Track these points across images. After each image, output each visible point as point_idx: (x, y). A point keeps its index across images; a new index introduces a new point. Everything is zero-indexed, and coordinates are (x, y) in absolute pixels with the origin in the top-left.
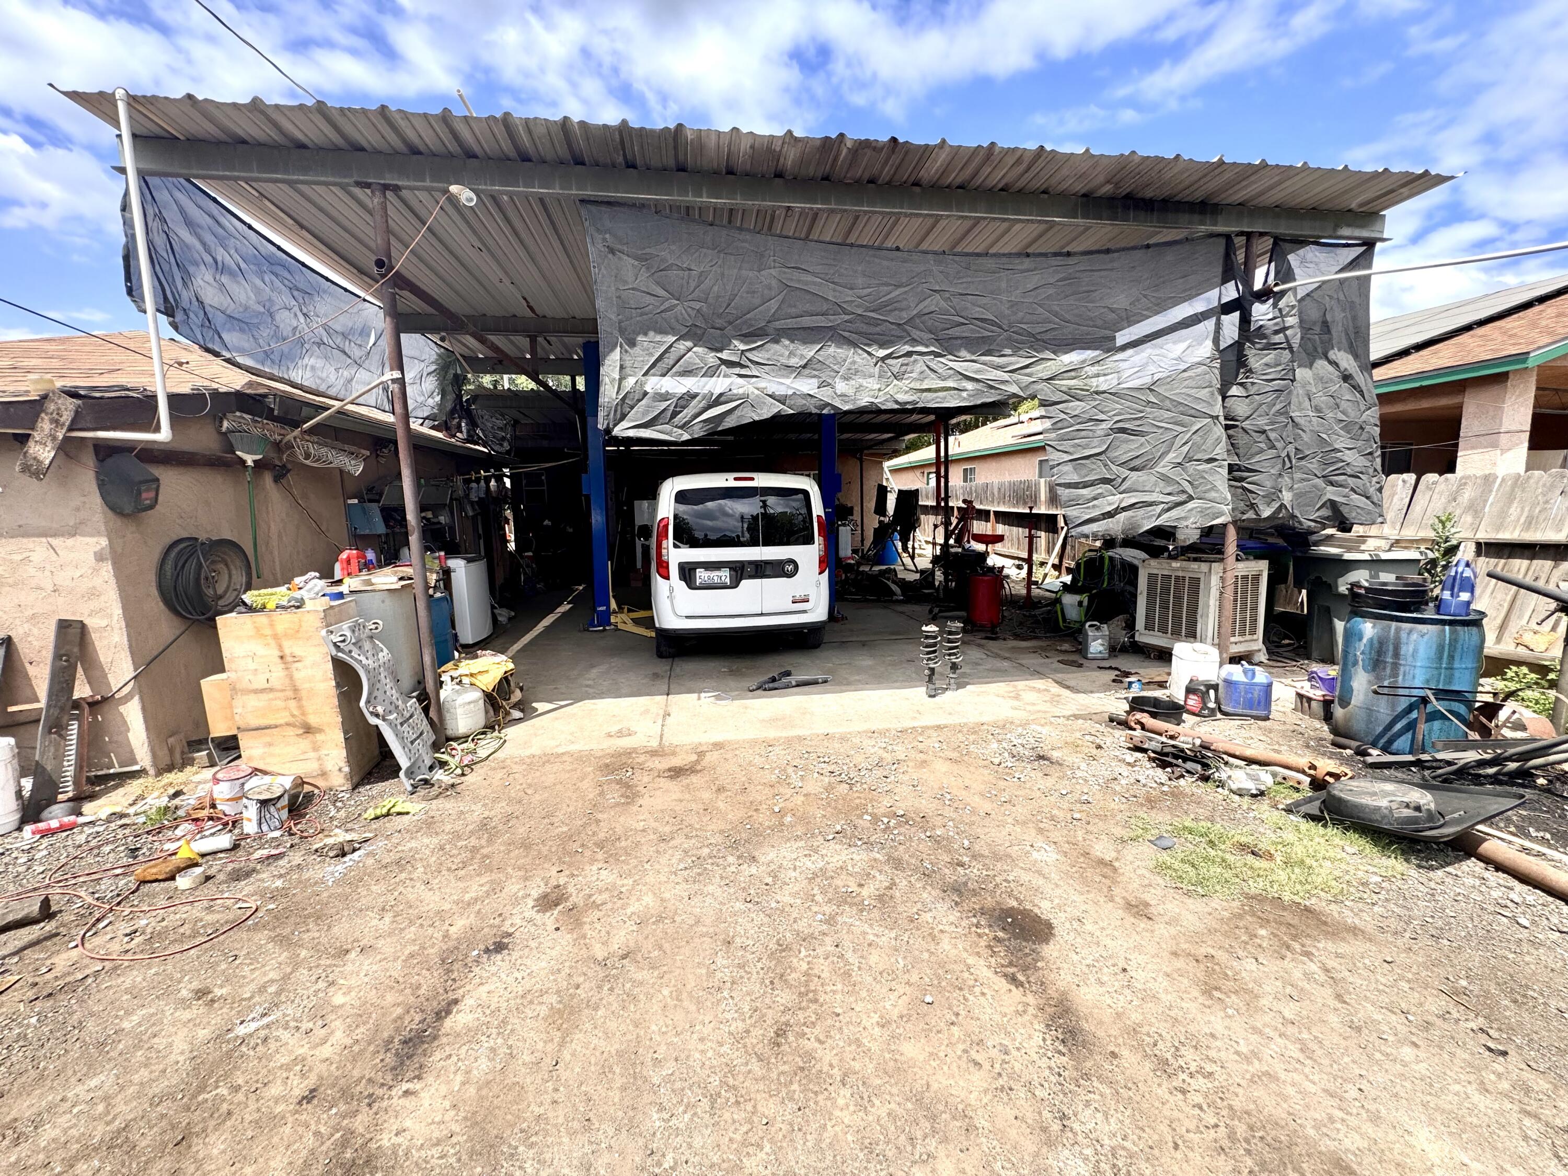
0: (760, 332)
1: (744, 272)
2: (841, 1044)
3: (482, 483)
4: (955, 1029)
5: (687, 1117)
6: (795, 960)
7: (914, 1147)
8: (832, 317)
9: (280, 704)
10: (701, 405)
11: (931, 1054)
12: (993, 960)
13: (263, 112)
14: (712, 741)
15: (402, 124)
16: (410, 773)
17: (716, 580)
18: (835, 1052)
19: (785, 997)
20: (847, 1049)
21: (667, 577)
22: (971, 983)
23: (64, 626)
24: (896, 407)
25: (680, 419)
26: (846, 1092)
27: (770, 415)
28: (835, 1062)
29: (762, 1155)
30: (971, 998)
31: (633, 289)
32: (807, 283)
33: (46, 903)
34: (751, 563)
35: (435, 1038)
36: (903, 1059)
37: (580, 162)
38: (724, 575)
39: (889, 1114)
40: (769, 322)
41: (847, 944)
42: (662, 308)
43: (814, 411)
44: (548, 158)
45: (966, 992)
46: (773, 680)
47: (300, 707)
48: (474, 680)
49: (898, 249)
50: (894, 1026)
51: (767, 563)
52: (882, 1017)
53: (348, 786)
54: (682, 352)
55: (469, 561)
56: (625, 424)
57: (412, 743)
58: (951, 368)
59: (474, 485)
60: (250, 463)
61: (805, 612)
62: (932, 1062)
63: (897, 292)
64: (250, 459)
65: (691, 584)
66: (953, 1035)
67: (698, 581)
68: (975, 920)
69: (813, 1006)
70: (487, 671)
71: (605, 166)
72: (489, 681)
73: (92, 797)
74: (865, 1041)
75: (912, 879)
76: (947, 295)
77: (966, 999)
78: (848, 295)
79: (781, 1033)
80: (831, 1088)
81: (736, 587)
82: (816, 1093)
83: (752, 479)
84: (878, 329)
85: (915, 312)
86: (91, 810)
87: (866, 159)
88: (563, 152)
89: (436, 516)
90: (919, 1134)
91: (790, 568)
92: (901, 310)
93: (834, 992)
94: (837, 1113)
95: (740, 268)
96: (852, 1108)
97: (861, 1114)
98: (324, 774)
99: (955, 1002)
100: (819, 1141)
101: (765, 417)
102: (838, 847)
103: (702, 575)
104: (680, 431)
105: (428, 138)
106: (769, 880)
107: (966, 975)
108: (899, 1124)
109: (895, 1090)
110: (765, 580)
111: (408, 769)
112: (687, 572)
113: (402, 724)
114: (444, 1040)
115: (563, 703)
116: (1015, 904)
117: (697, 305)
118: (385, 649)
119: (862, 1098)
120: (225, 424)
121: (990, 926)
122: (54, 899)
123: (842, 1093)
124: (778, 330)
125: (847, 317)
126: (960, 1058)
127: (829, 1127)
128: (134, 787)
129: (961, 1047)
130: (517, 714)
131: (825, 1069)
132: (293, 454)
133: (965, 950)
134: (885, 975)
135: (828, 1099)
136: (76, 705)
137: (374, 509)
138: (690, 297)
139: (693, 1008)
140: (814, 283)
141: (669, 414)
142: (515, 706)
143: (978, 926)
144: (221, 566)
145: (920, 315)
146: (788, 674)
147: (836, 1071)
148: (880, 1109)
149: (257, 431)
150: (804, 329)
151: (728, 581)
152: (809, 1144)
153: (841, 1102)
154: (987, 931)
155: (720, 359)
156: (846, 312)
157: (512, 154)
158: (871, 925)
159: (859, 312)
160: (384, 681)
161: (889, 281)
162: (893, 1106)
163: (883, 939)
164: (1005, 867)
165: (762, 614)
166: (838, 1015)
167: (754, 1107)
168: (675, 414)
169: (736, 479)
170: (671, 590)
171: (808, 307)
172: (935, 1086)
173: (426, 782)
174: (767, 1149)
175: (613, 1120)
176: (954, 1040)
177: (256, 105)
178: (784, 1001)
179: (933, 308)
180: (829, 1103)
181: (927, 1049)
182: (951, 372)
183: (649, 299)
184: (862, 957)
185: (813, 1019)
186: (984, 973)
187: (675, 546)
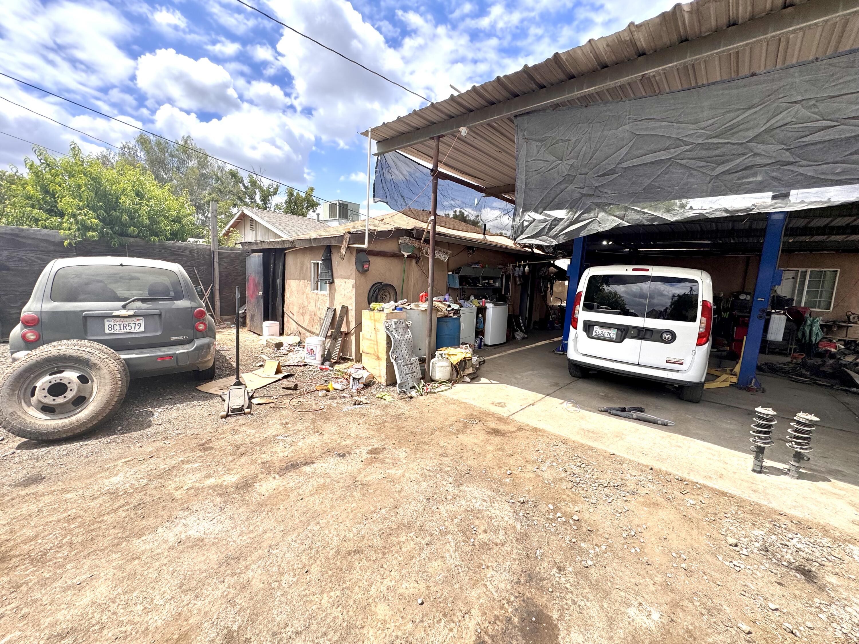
0: (611, 172)
1: (605, 133)
2: (365, 578)
3: (522, 267)
4: (411, 625)
5: (297, 546)
6: (404, 534)
7: (321, 637)
8: (672, 151)
9: (372, 346)
10: (566, 224)
11: (385, 621)
12: (486, 624)
13: (402, 121)
14: (535, 426)
15: (441, 107)
16: (401, 386)
17: (606, 335)
18: (359, 577)
19: (378, 542)
20: (364, 581)
21: (576, 328)
22: (456, 619)
23: (343, 307)
24: (726, 215)
25: (553, 232)
26: (339, 593)
27: (610, 227)
28: (353, 581)
29: (291, 579)
30: (442, 624)
31: (535, 160)
32: (654, 129)
33: (296, 385)
34: (634, 328)
35: (297, 468)
36: (373, 608)
37: (516, 96)
38: (613, 333)
39: (335, 617)
40: (619, 164)
41: (433, 547)
42: (550, 167)
43: (646, 223)
44: (501, 100)
45: (444, 620)
46: (624, 410)
47: (377, 349)
48: (449, 357)
49: (753, 75)
50: (393, 594)
51: (647, 330)
52: (395, 586)
53: (385, 384)
54: (558, 192)
55: (496, 305)
56: (523, 236)
57: (406, 374)
58: (801, 174)
59: (517, 269)
60: (406, 256)
61: (677, 371)
62: (380, 623)
63: (746, 114)
64: (406, 254)
65: (590, 336)
66: (406, 626)
67: (594, 334)
68: (512, 598)
69: (380, 555)
70: (456, 355)
71: (529, 92)
72: (455, 360)
73: (339, 363)
74: (374, 586)
75: (515, 551)
76: (812, 103)
77: (438, 622)
78: (692, 129)
79: (356, 552)
80: (337, 586)
81: (621, 341)
82: (331, 581)
83: (647, 270)
84: (718, 152)
85: (763, 129)
86: (337, 367)
87: (712, 13)
88: (506, 94)
89: (494, 282)
90: (329, 636)
91: (667, 336)
92: (748, 130)
93: (396, 558)
94: (325, 595)
95: (603, 130)
96: (331, 600)
97: (329, 605)
98: (380, 376)
99: (431, 616)
100: (306, 595)
101: (607, 229)
102: (508, 508)
103: (597, 330)
104: (552, 240)
105: (453, 110)
106: (449, 497)
107: (459, 614)
108: (331, 624)
109: (351, 613)
110: (644, 342)
111: (400, 384)
112: (588, 327)
113: (404, 366)
114: (297, 471)
115: (493, 382)
116: (555, 615)
117: (571, 162)
118: (410, 334)
119: (338, 601)
120: (400, 241)
121: (516, 610)
122: (299, 385)
123: (337, 592)
124: (625, 168)
125: (687, 148)
126: (390, 635)
127: (316, 596)
128: (349, 364)
129: (400, 634)
130: (468, 379)
131: (347, 579)
132: (423, 253)
133: (481, 605)
134: (425, 574)
135: (331, 588)
136: (341, 333)
137: (457, 277)
138: (568, 158)
139: (351, 517)
140: (660, 127)
141: (546, 230)
142: (468, 375)
143: (509, 602)
144: (387, 294)
145: (772, 129)
146: (641, 410)
147: (348, 583)
148: (336, 612)
149: (410, 244)
150: (646, 164)
151: (614, 337)
152: (303, 593)
153: (332, 594)
154: (510, 610)
155: (582, 194)
156: (686, 144)
157: (486, 104)
158: (456, 550)
159: (700, 141)
160: (402, 346)
161: (738, 107)
162: (341, 617)
163: (452, 561)
164: (589, 596)
165: (638, 365)
166: (382, 567)
167: (312, 564)
168: (550, 229)
169: (634, 270)
170: (577, 336)
171: (652, 147)
172: (365, 631)
173: (404, 392)
174: (294, 579)
175: (286, 527)
176: (402, 628)
177: (399, 119)
178: (375, 543)
179: (789, 120)
180: (329, 589)
181: (387, 617)
182: (800, 178)
183: (543, 164)
184: (429, 558)
185: (372, 559)
186: (471, 624)
187: (583, 310)
